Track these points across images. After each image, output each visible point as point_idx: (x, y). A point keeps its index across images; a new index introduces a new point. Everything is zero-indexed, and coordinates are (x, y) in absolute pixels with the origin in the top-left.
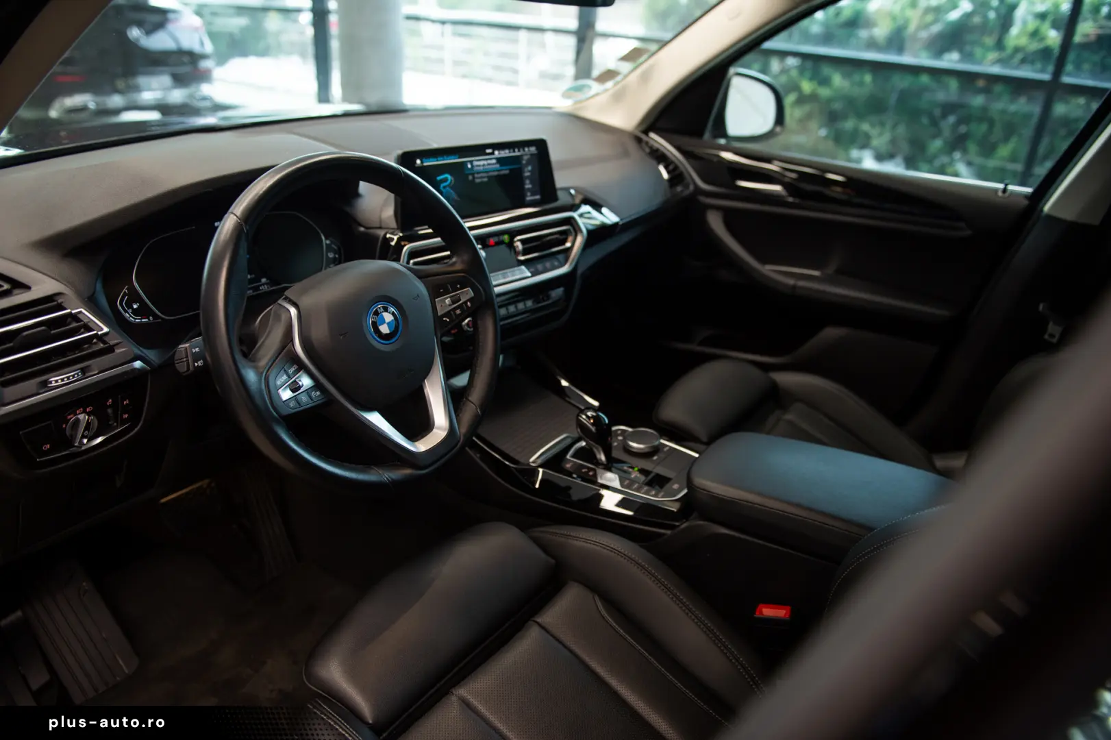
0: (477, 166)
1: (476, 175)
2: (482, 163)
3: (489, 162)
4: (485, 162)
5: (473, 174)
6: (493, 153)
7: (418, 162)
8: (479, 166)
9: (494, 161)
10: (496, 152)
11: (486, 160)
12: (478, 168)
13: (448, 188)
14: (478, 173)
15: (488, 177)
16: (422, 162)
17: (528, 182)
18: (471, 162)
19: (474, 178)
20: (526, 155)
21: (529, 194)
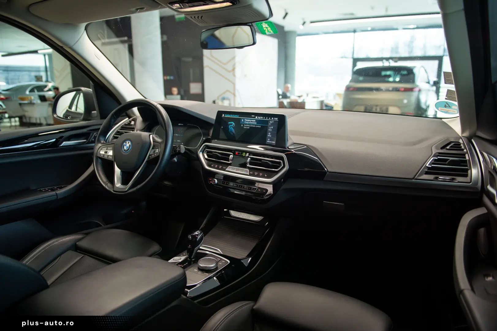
0: (246, 121)
1: (245, 125)
2: (249, 120)
3: (252, 121)
4: (250, 120)
5: (243, 124)
6: (255, 117)
7: (223, 115)
8: (247, 121)
9: (254, 121)
10: (256, 117)
11: (251, 119)
12: (246, 122)
13: (232, 128)
14: (246, 124)
15: (250, 127)
16: (224, 116)
17: (269, 134)
18: (244, 119)
19: (243, 126)
20: (272, 121)
21: (269, 140)
